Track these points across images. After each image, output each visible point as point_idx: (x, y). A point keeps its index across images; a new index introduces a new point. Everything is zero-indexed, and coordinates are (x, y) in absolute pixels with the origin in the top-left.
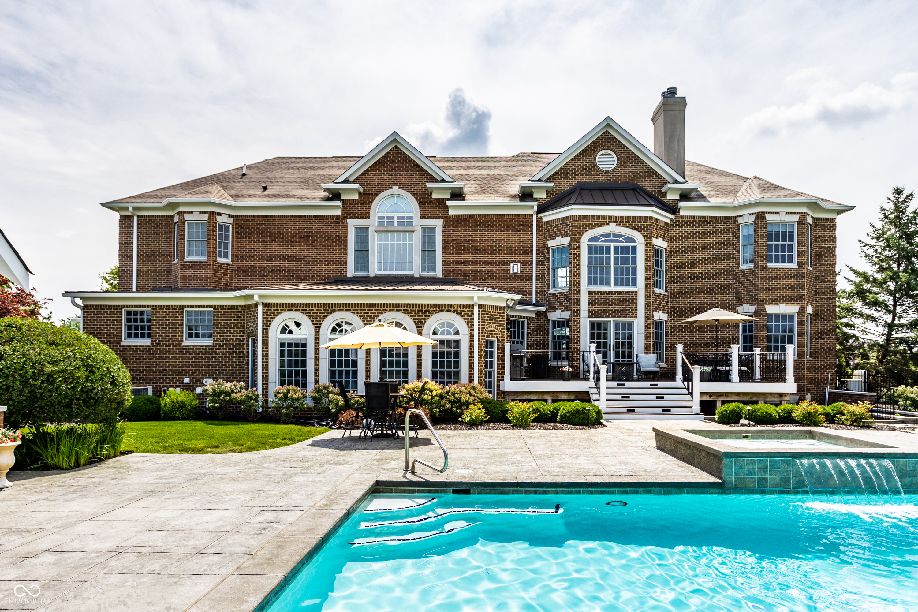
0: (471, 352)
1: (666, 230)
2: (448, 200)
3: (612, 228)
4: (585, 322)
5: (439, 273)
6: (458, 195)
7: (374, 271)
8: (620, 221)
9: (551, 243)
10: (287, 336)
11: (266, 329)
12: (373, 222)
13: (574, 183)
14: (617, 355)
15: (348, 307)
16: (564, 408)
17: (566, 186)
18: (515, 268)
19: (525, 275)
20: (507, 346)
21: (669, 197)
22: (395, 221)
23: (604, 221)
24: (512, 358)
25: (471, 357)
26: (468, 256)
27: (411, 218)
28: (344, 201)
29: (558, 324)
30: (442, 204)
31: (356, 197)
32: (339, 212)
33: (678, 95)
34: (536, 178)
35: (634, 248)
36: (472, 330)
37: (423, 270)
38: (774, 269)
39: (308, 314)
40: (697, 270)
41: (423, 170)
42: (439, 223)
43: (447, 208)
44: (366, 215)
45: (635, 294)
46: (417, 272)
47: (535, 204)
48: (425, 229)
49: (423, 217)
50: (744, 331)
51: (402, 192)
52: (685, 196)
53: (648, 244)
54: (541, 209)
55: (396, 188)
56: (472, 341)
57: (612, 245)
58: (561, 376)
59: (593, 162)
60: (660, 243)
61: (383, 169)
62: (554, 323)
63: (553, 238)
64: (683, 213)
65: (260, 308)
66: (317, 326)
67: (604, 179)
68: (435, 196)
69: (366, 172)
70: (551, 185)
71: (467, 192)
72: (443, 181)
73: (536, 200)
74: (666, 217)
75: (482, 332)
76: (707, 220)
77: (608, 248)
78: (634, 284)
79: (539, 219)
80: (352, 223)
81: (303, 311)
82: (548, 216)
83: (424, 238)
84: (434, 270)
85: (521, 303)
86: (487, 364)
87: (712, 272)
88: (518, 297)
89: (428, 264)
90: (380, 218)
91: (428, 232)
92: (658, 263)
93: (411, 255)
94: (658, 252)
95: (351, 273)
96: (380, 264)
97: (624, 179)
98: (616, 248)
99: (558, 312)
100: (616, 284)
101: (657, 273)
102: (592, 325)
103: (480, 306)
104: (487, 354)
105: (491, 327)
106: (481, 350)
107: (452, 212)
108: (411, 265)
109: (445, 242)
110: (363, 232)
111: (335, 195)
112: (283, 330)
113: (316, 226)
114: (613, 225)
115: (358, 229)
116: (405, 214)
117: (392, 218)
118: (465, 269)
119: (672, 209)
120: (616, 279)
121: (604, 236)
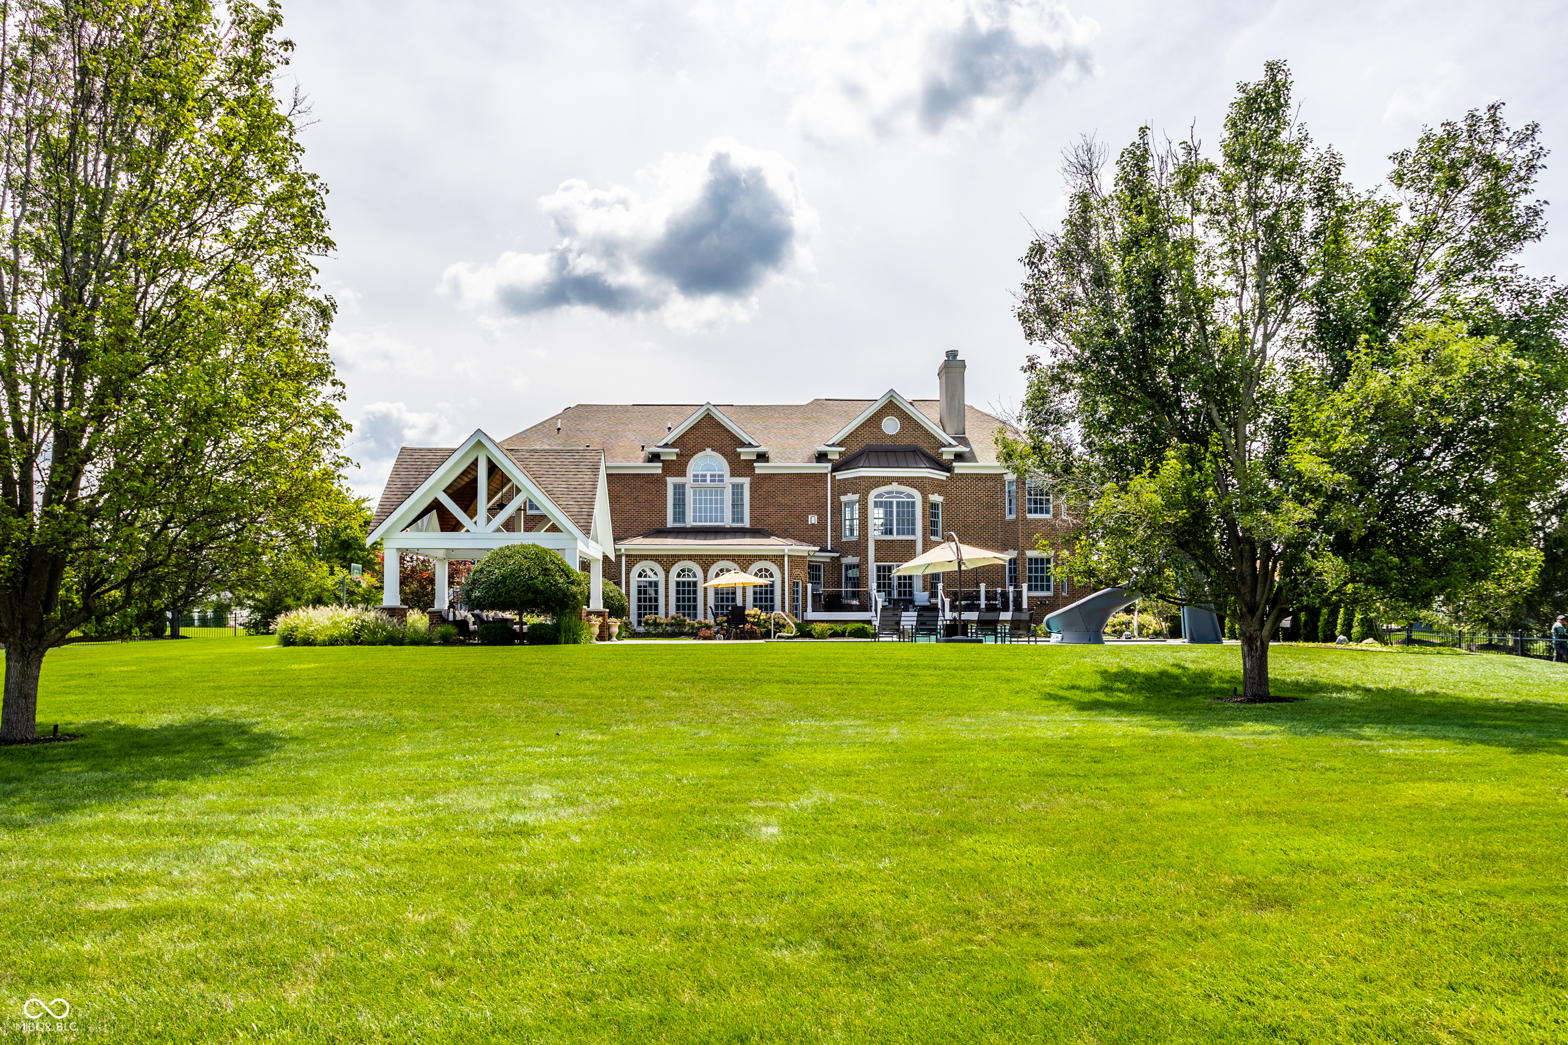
0: (783, 590)
1: (942, 486)
2: (754, 461)
3: (895, 486)
4: (872, 566)
5: (747, 524)
6: (762, 457)
7: (690, 522)
8: (901, 481)
9: (843, 499)
10: (642, 579)
11: (628, 574)
12: (688, 480)
13: (863, 445)
14: (900, 593)
15: (691, 557)
16: (850, 627)
17: (856, 448)
18: (813, 519)
19: (822, 526)
20: (809, 586)
21: (945, 457)
22: (708, 478)
23: (888, 481)
24: (813, 595)
25: (783, 594)
26: (772, 509)
27: (722, 476)
28: (663, 461)
29: (849, 567)
30: (749, 464)
31: (674, 458)
32: (660, 471)
33: (958, 358)
34: (830, 443)
35: (913, 503)
36: (783, 574)
37: (733, 521)
38: (1032, 520)
39: (660, 562)
40: (969, 520)
41: (732, 434)
42: (746, 481)
43: (754, 468)
44: (683, 474)
45: (914, 542)
46: (728, 523)
47: (829, 465)
48: (734, 486)
49: (732, 475)
50: (1010, 572)
51: (714, 453)
52: (959, 457)
53: (925, 499)
54: (835, 469)
55: (709, 450)
56: (783, 582)
57: (895, 500)
58: (850, 608)
59: (880, 428)
60: (936, 498)
61: (697, 433)
62: (846, 566)
63: (845, 494)
64: (956, 471)
65: (624, 558)
66: (667, 572)
67: (888, 442)
68: (742, 457)
69: (682, 436)
70: (843, 449)
71: (771, 455)
72: (750, 445)
73: (830, 461)
74: (942, 475)
75: (790, 575)
76: (978, 477)
77: (891, 503)
78: (913, 533)
79: (833, 477)
80: (671, 481)
81: (656, 560)
82: (840, 475)
83: (733, 494)
84: (742, 520)
85: (820, 551)
86: (794, 600)
87: (983, 522)
88: (818, 548)
89: (737, 516)
90: (695, 476)
91: (737, 489)
92: (935, 515)
93: (722, 509)
94: (934, 506)
95: (670, 524)
96: (695, 517)
97: (906, 441)
98: (898, 503)
99: (850, 557)
100: (898, 534)
101: (934, 524)
102: (879, 568)
103: (789, 556)
104: (794, 592)
105: (797, 572)
106: (790, 588)
107: (757, 471)
108: (722, 517)
109: (752, 498)
110: (680, 490)
111: (654, 457)
112: (640, 575)
113: (639, 483)
114: (895, 484)
115: (676, 486)
116: (717, 473)
117: (705, 476)
118: (770, 521)
119: (947, 467)
120: (898, 529)
121: (887, 493)
